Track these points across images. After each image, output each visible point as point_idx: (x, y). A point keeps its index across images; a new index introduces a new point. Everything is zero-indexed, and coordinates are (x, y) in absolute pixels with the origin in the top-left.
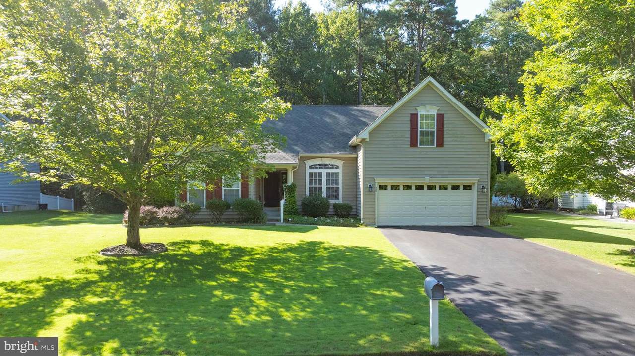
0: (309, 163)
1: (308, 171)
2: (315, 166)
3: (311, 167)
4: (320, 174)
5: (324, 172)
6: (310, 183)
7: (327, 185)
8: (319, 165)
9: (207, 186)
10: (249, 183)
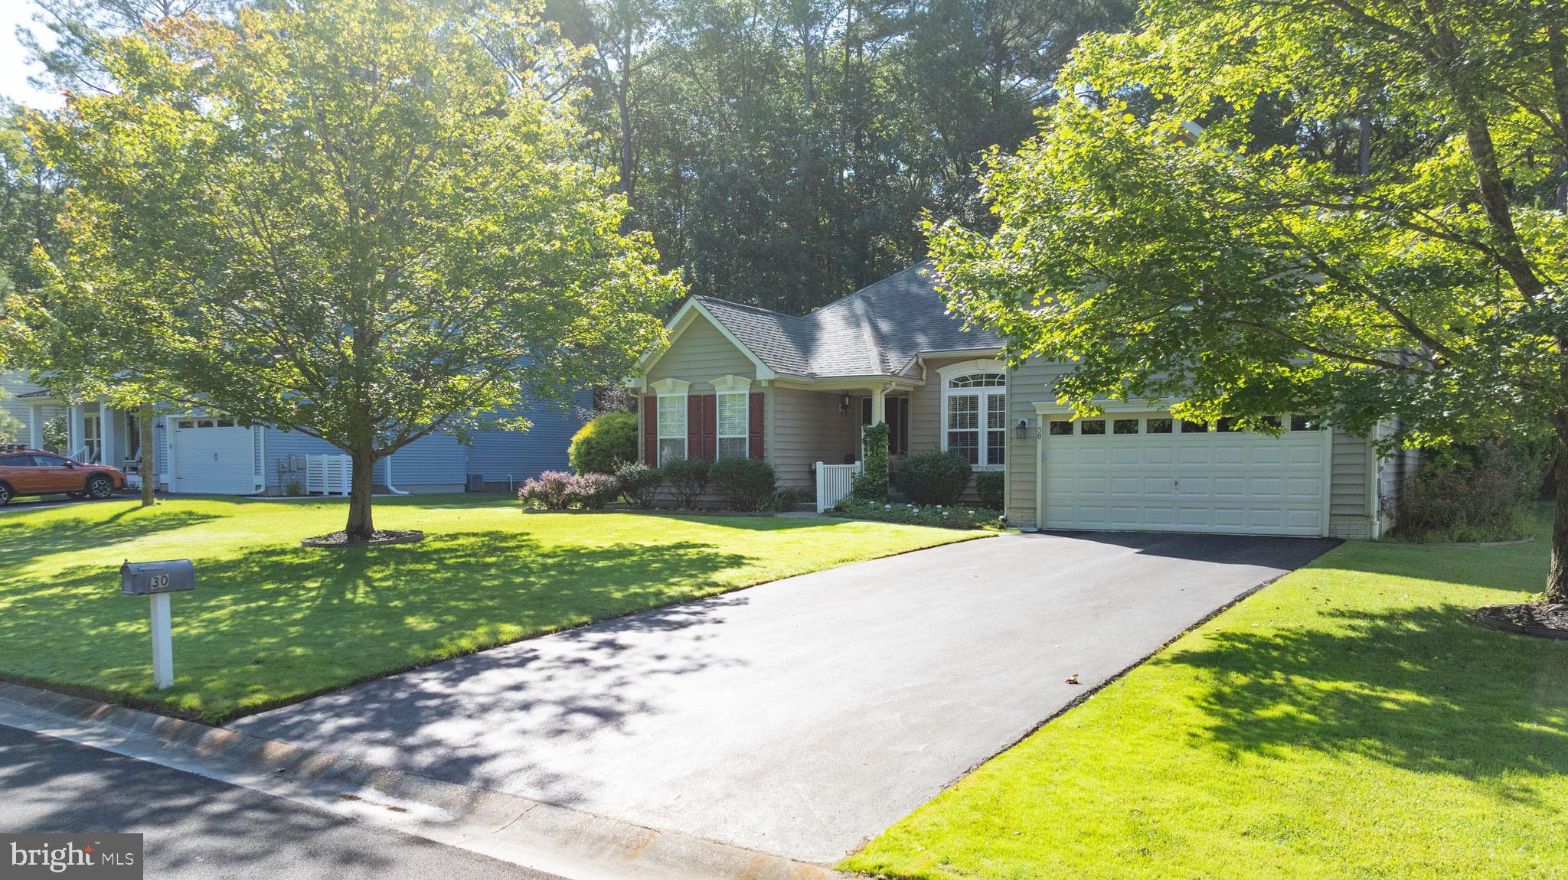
0: (948, 374)
1: (947, 392)
2: (962, 382)
3: (954, 384)
4: (974, 400)
5: (983, 394)
6: (953, 425)
7: (990, 426)
8: (973, 377)
9: (690, 433)
10: (766, 423)
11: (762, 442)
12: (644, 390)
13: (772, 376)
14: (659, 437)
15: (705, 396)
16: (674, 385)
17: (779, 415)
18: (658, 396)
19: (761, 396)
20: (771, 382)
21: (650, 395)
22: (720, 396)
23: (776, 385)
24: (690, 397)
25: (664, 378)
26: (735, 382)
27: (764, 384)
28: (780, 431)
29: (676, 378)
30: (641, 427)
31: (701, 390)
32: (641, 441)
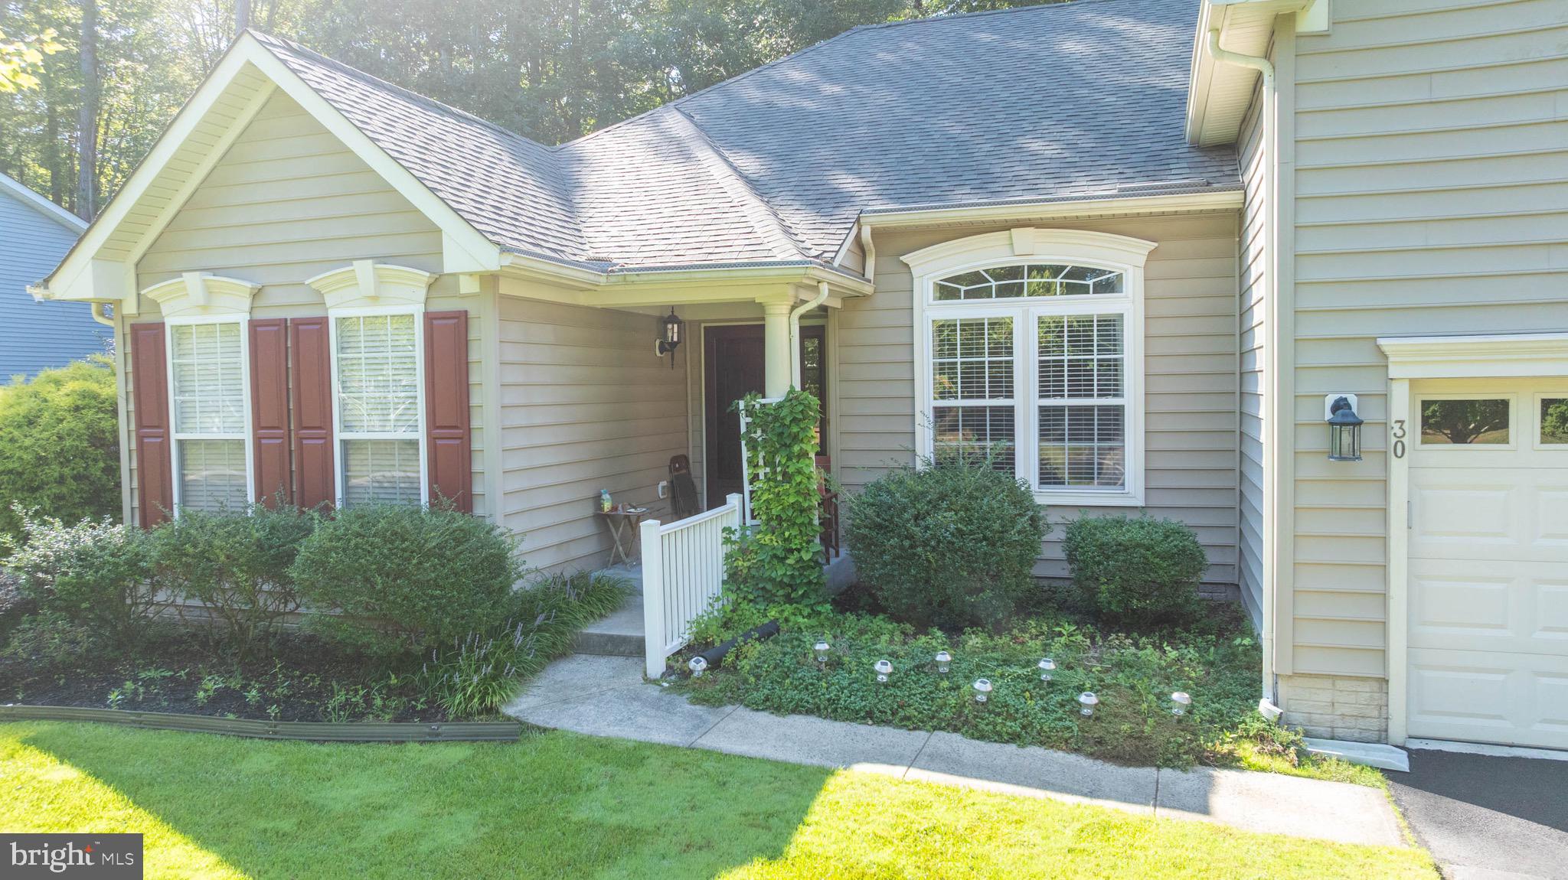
0: (932, 266)
1: (931, 311)
2: (970, 284)
3: (946, 291)
5: (1031, 314)
7: (1043, 396)
8: (997, 274)
9: (258, 425)
10: (475, 400)
11: (465, 454)
12: (130, 308)
13: (490, 260)
14: (174, 436)
15: (298, 323)
16: (209, 292)
17: (513, 376)
18: (169, 322)
19: (461, 320)
20: (489, 280)
21: (147, 319)
22: (341, 321)
23: (505, 288)
24: (254, 326)
25: (178, 273)
26: (380, 281)
27: (469, 286)
28: (518, 418)
29: (215, 271)
30: (126, 409)
31: (285, 306)
32: (127, 445)
